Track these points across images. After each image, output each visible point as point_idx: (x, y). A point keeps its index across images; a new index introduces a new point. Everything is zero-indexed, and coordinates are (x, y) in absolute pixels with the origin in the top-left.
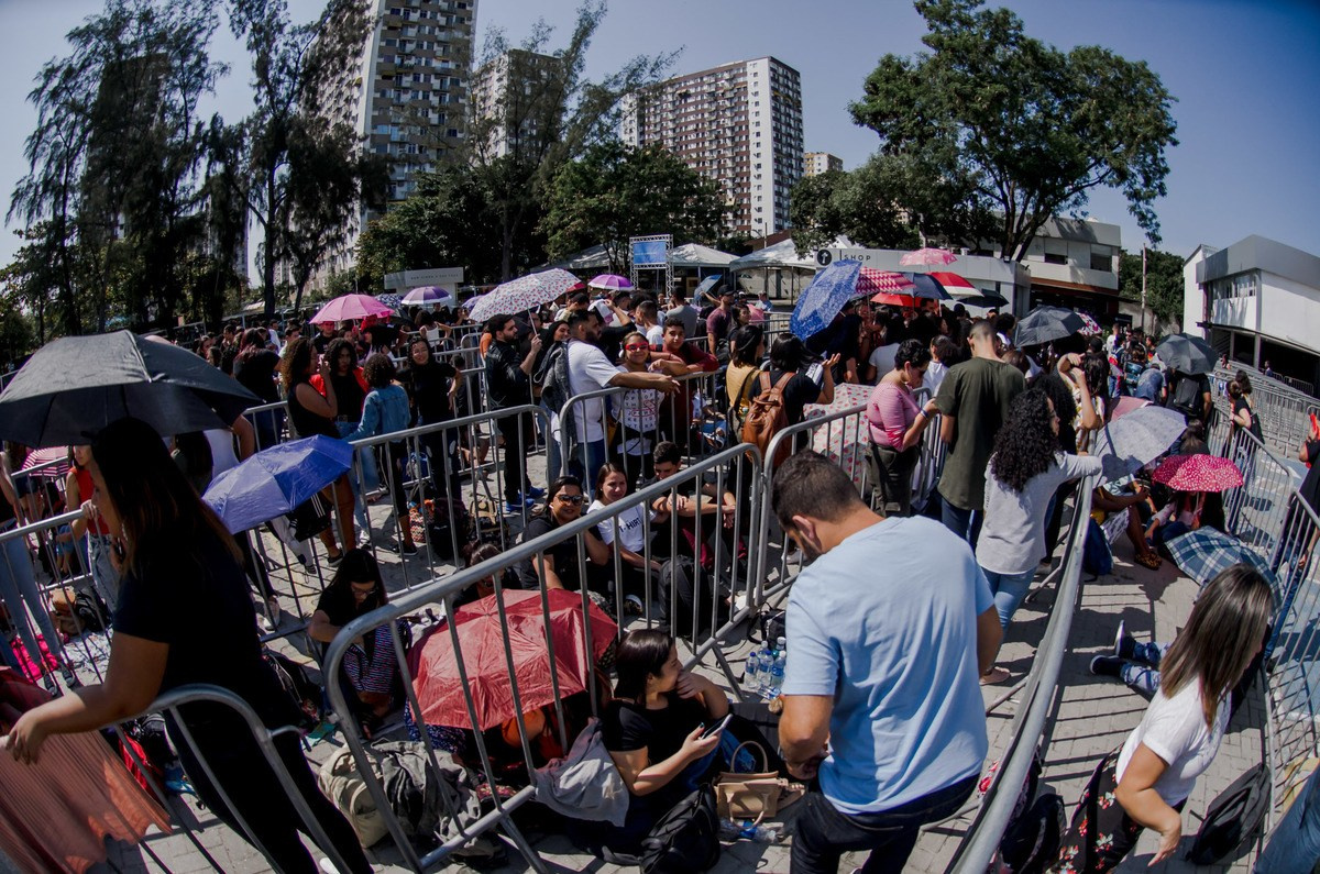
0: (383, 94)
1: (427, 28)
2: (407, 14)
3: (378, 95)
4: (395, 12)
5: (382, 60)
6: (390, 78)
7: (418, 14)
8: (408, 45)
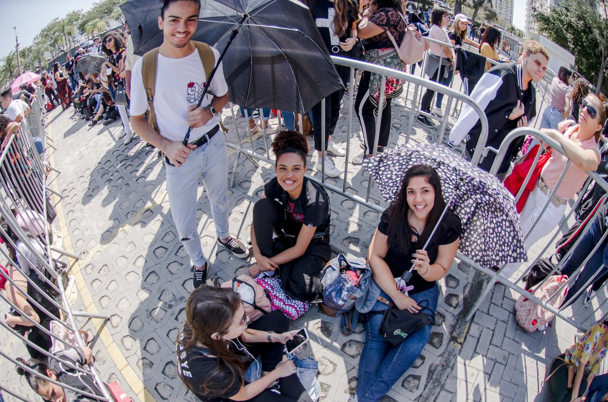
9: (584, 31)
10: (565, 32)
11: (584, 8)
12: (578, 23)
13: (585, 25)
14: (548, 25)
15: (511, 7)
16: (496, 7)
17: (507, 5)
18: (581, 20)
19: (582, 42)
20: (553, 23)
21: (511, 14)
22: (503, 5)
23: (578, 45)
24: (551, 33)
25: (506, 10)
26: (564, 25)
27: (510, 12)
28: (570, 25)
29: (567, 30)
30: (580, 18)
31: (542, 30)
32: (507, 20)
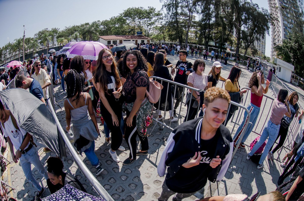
9: (298, 49)
10: (289, 53)
11: (298, 35)
12: (295, 46)
13: (299, 45)
14: (281, 51)
15: (265, 45)
16: (257, 46)
17: (262, 44)
18: (297, 43)
19: (297, 56)
20: (284, 50)
21: (264, 49)
22: (261, 45)
23: (296, 58)
24: (283, 56)
25: (262, 47)
26: (289, 49)
27: (264, 48)
28: (292, 48)
29: (290, 52)
30: (296, 42)
31: (278, 55)
32: (262, 53)
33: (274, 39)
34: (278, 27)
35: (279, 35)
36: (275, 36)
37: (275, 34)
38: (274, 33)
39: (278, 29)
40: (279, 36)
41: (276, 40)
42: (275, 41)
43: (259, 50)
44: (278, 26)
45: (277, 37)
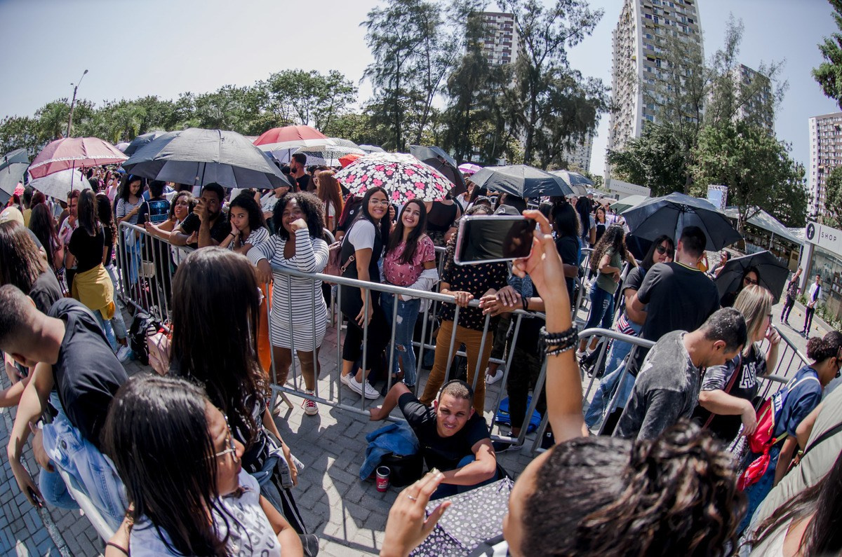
0: (649, 70)
1: (672, 31)
2: (656, 19)
3: (646, 70)
4: (648, 16)
5: (646, 47)
6: (653, 60)
7: (664, 21)
8: (661, 41)
21: (588, 156)
25: (582, 153)
27: (586, 154)
32: (582, 166)
33: (614, 133)
34: (628, 105)
35: (628, 123)
36: (620, 124)
37: (620, 120)
38: (617, 117)
39: (628, 108)
40: (630, 126)
41: (619, 134)
42: (618, 136)
43: (573, 160)
44: (630, 102)
45: (623, 127)
